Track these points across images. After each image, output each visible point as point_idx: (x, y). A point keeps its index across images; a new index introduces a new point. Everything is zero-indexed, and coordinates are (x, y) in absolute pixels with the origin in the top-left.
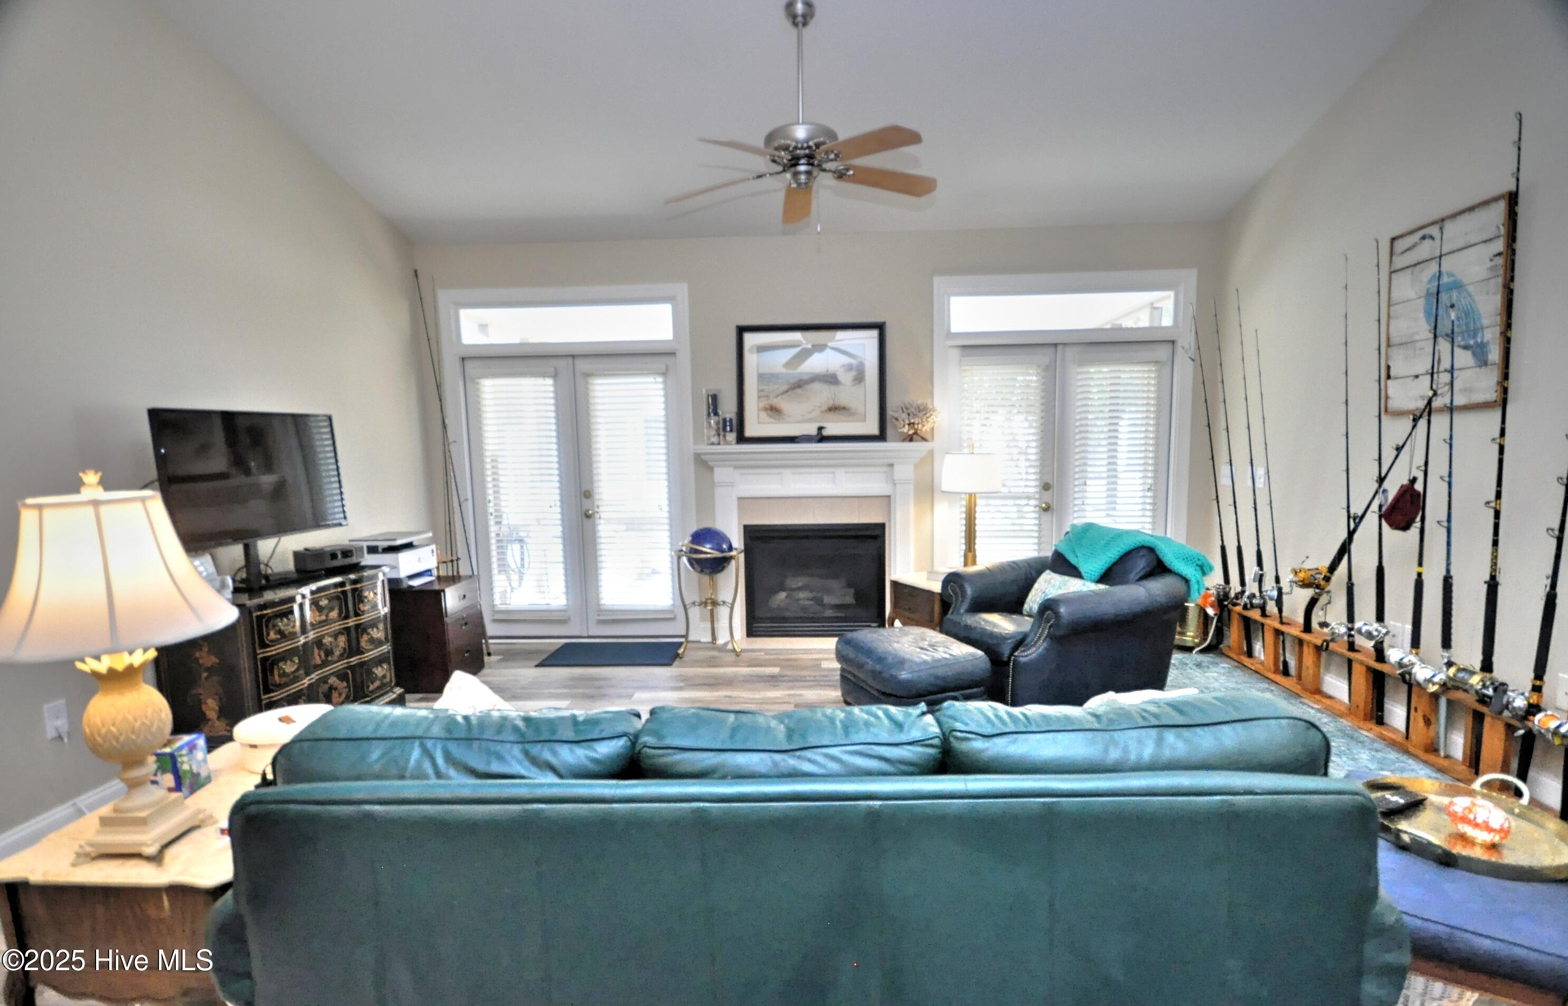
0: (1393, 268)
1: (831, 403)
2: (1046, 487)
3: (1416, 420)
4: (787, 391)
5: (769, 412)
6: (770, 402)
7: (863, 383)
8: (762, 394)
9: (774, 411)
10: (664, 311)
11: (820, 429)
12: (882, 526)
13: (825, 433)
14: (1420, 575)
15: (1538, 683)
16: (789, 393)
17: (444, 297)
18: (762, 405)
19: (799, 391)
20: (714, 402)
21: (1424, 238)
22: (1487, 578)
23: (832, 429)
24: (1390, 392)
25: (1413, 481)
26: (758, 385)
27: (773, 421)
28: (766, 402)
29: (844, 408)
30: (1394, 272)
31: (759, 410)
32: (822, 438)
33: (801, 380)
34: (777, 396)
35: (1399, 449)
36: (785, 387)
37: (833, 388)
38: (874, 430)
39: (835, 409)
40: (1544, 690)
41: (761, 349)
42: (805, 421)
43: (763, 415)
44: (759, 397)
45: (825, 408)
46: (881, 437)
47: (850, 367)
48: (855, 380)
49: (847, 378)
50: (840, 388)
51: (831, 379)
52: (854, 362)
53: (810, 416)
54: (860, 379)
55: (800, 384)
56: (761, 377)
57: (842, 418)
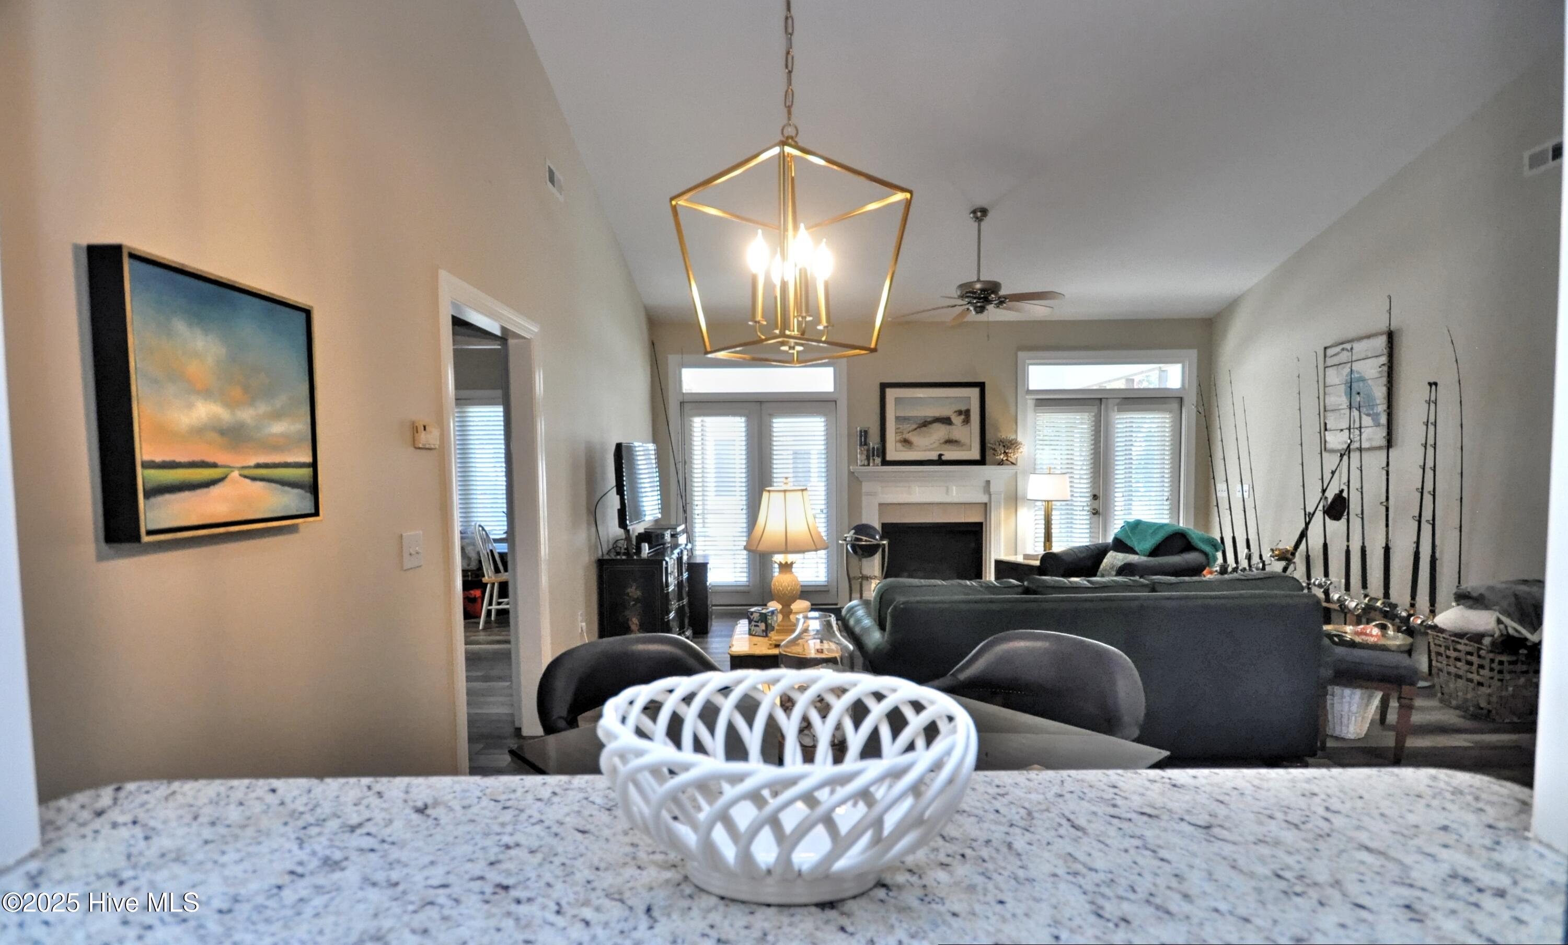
0: (1326, 365)
1: (947, 437)
2: (1095, 497)
3: (1342, 456)
4: (916, 429)
5: (903, 444)
6: (904, 436)
7: (970, 423)
8: (898, 431)
9: (906, 442)
10: (829, 372)
11: (940, 455)
13: (944, 458)
14: (1348, 546)
15: (1413, 602)
16: (918, 430)
17: (673, 359)
18: (898, 438)
19: (924, 429)
20: (865, 434)
21: (1343, 349)
22: (1384, 545)
23: (949, 455)
24: (1327, 438)
25: (1342, 491)
26: (896, 424)
27: (906, 449)
28: (901, 437)
29: (956, 442)
30: (1326, 368)
31: (896, 442)
32: (940, 462)
33: (926, 421)
34: (909, 432)
35: (1333, 473)
36: (915, 426)
37: (948, 427)
38: (977, 457)
39: (949, 442)
40: (1417, 605)
41: (898, 400)
42: (929, 450)
43: (899, 445)
44: (896, 433)
45: (942, 441)
46: (982, 462)
47: (960, 413)
48: (963, 422)
49: (957, 420)
50: (954, 427)
51: (947, 421)
52: (963, 408)
53: (932, 446)
54: (967, 421)
55: (925, 424)
56: (898, 418)
57: (955, 448)
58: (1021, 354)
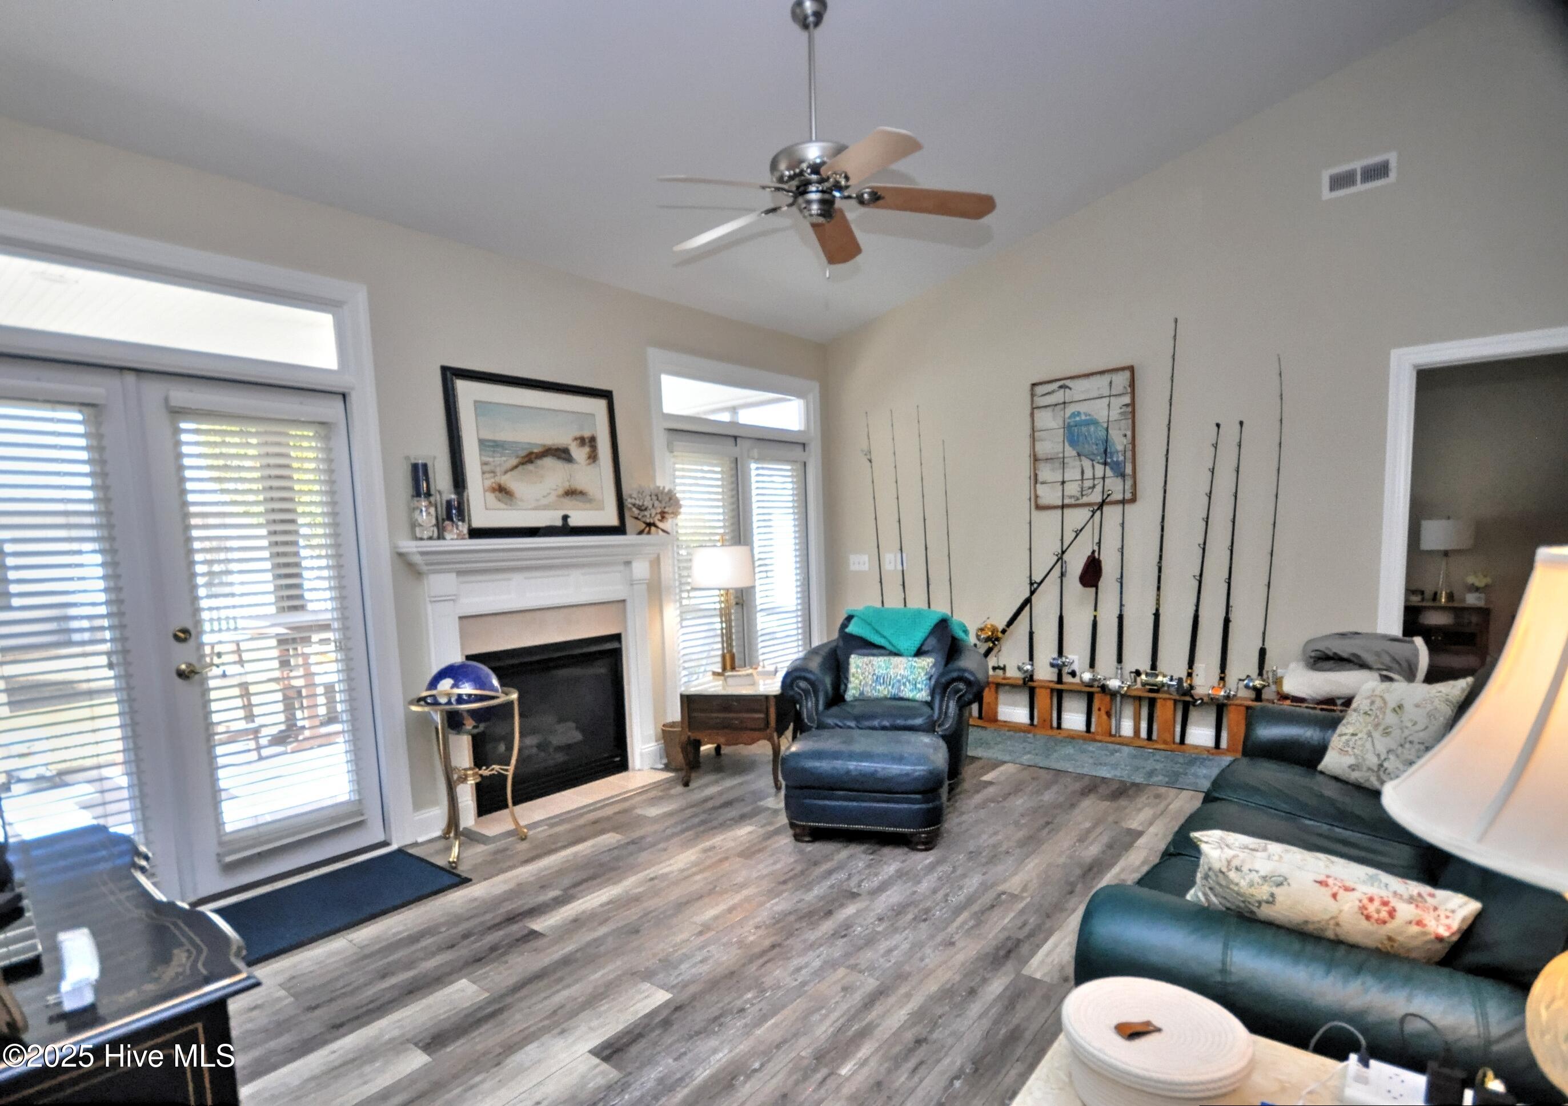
0: (1034, 406)
1: (566, 486)
3: (1094, 512)
4: (516, 467)
5: (497, 493)
6: (497, 479)
7: (597, 462)
8: (486, 468)
9: (502, 491)
11: (565, 518)
12: (617, 637)
13: (571, 523)
14: (1095, 617)
16: (520, 468)
18: (488, 483)
19: (530, 467)
20: (419, 473)
21: (1061, 387)
22: (1154, 612)
23: (576, 519)
24: (1039, 492)
25: (1093, 552)
26: (480, 455)
27: (502, 506)
28: (493, 480)
29: (582, 493)
30: (1038, 408)
31: (485, 491)
32: (566, 530)
33: (531, 453)
34: (506, 472)
35: (1078, 533)
36: (514, 461)
37: (567, 466)
38: (613, 521)
39: (571, 493)
41: (477, 408)
42: (546, 507)
43: (491, 497)
44: (483, 473)
45: (561, 491)
46: (619, 530)
47: (582, 441)
48: (589, 458)
49: (580, 454)
50: (575, 466)
51: (562, 454)
52: (587, 434)
53: (544, 501)
54: (593, 457)
55: (531, 458)
56: (482, 443)
57: (580, 504)
58: (650, 353)
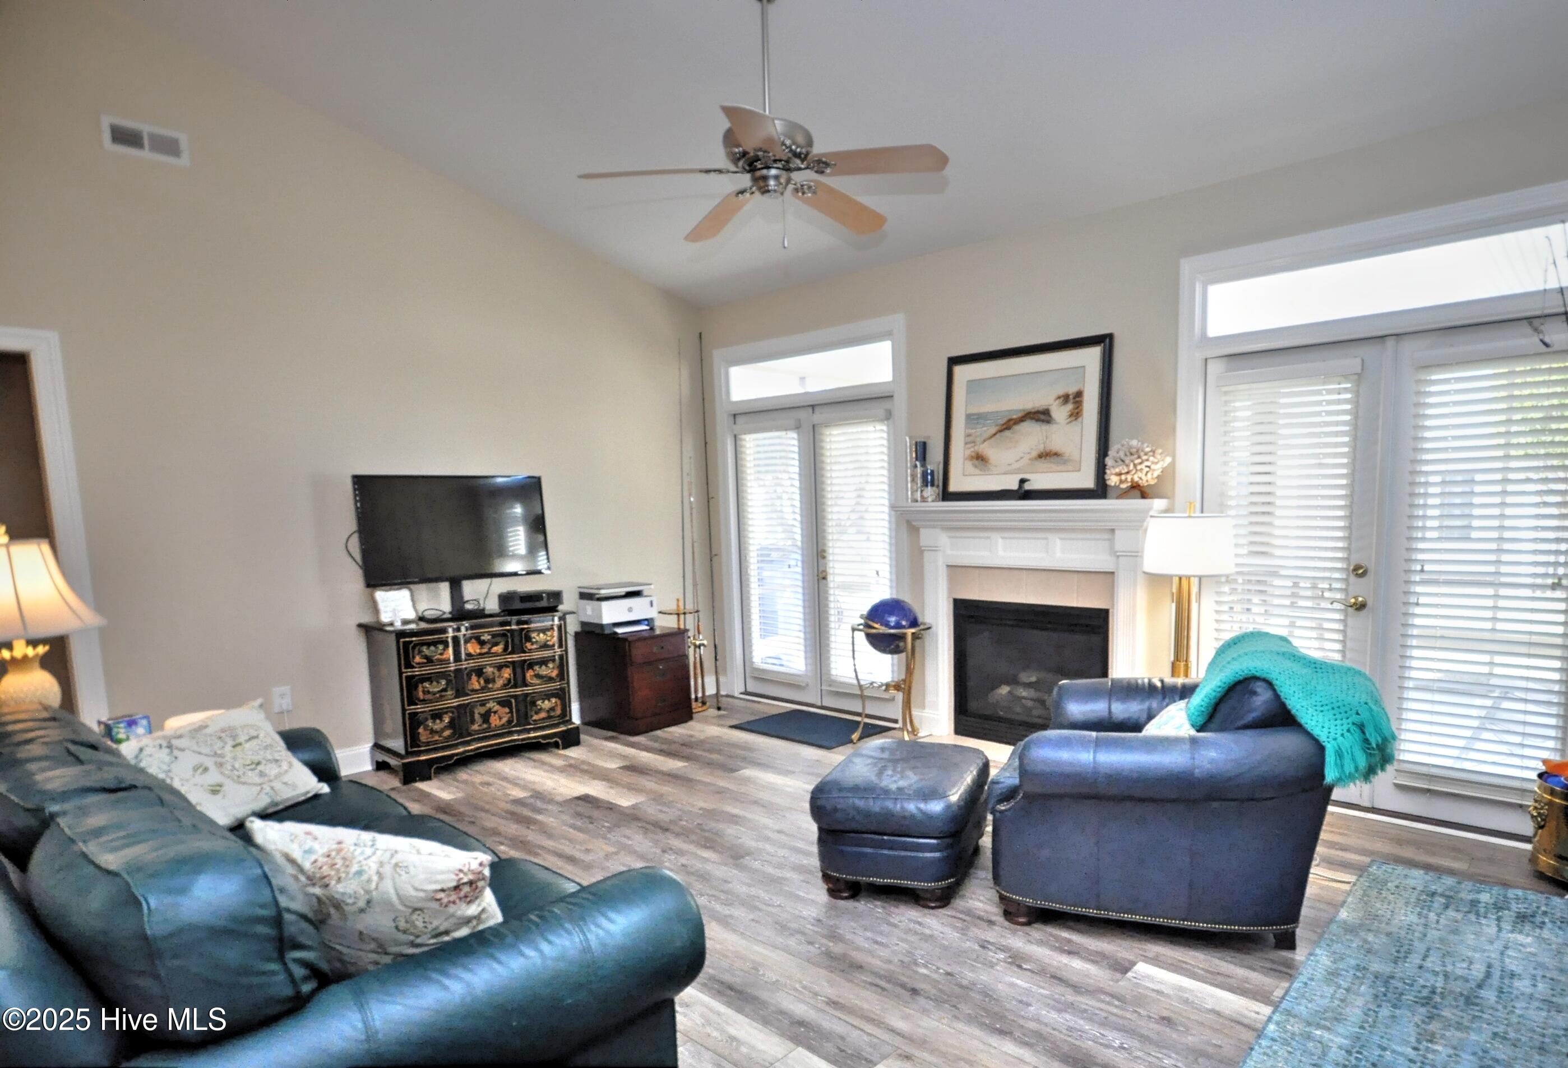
1: (1040, 447)
2: (1359, 571)
4: (995, 435)
5: (976, 462)
6: (977, 448)
7: (1080, 419)
8: (968, 439)
9: (980, 459)
10: (884, 349)
11: (1022, 481)
12: (1107, 612)
13: (1027, 487)
16: (998, 436)
17: (718, 355)
18: (968, 452)
19: (1007, 433)
20: (924, 445)
23: (1039, 482)
26: (966, 427)
27: (977, 472)
28: (972, 449)
29: (1056, 454)
31: (965, 459)
32: (1024, 494)
33: (1010, 420)
34: (984, 441)
36: (993, 430)
37: (1045, 427)
38: (1089, 482)
39: (1046, 455)
41: (973, 385)
42: (1009, 472)
43: (969, 465)
44: (966, 443)
45: (1034, 454)
46: (1097, 491)
47: (1065, 398)
48: (1071, 416)
49: (1060, 413)
50: (1053, 427)
51: (1042, 416)
52: (1072, 390)
53: (1016, 466)
54: (1076, 414)
55: (1009, 424)
56: (969, 417)
57: (1054, 467)
58: (1187, 266)
